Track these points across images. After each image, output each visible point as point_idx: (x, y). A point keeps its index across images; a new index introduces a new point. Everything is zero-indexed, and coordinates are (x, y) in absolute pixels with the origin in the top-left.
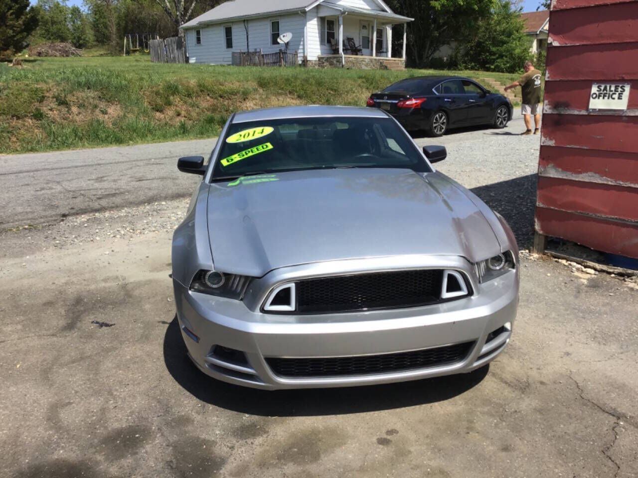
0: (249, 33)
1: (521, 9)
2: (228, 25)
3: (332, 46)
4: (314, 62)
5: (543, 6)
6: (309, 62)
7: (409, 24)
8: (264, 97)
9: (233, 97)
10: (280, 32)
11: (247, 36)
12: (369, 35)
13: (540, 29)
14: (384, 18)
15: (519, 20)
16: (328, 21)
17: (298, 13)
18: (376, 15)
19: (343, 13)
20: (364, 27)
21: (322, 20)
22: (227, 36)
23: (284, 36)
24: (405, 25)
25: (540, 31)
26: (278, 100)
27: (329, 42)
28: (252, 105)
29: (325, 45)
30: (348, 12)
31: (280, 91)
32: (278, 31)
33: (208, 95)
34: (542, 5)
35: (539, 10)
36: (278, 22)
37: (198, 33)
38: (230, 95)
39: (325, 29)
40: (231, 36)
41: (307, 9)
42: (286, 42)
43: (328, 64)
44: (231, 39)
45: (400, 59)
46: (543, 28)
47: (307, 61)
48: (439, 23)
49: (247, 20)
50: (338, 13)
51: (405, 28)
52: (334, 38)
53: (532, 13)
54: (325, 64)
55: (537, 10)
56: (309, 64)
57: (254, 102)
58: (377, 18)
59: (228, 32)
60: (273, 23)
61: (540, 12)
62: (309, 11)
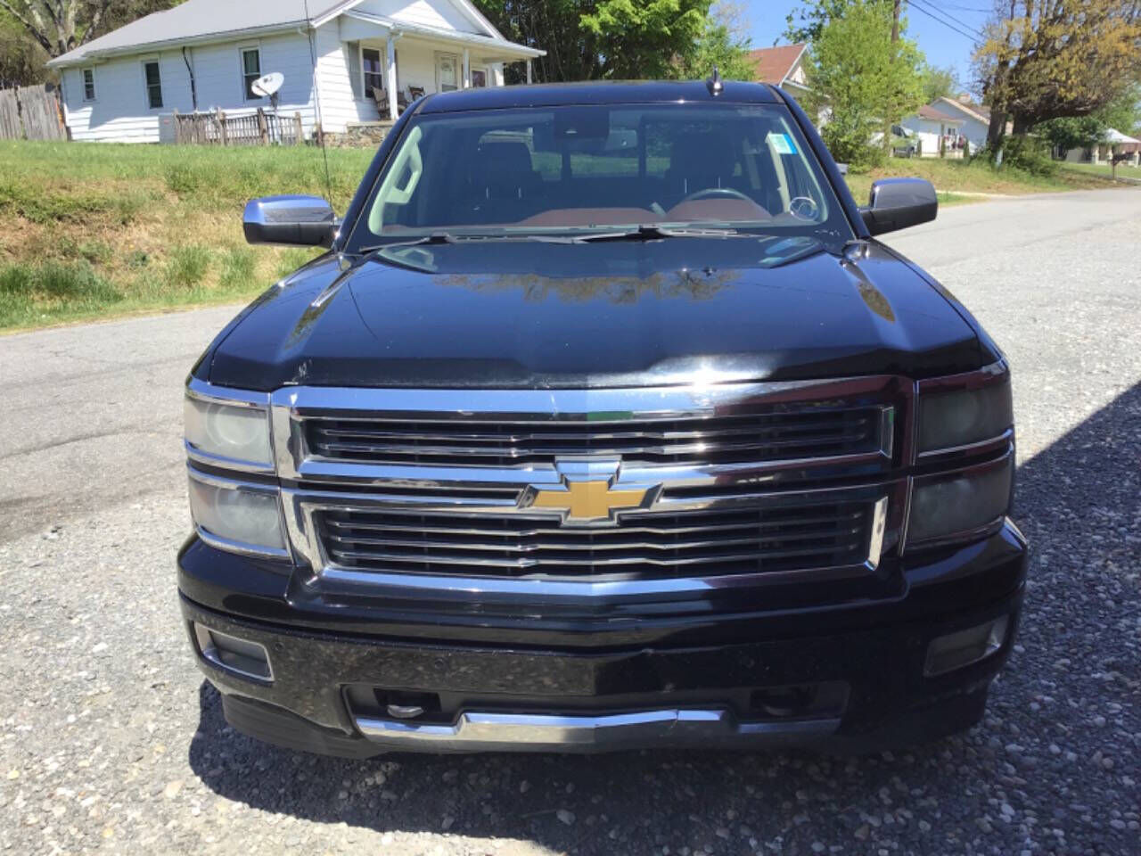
0: (196, 75)
1: (748, 42)
2: (151, 59)
3: (377, 103)
4: (338, 137)
5: (784, 38)
6: (326, 137)
7: (537, 61)
8: (180, 214)
9: (95, 217)
10: (261, 72)
11: (193, 83)
12: (456, 83)
13: (784, 80)
14: (484, 47)
15: (745, 61)
16: (365, 50)
17: (296, 33)
18: (468, 41)
19: (394, 33)
20: (446, 67)
21: (353, 47)
22: (149, 82)
23: (266, 81)
24: (529, 64)
25: (784, 84)
26: (219, 222)
27: (370, 94)
28: (145, 235)
29: (361, 101)
30: (405, 31)
31: (223, 200)
32: (258, 70)
33: (21, 213)
34: (784, 35)
35: (778, 45)
36: (257, 52)
37: (88, 76)
38: (83, 214)
39: (359, 68)
40: (158, 81)
41: (315, 24)
42: (271, 92)
43: (369, 140)
44: (159, 88)
45: (522, 134)
46: (788, 79)
47: (323, 134)
48: (598, 64)
49: (191, 48)
50: (384, 35)
51: (529, 69)
52: (380, 87)
53: (768, 50)
54: (363, 140)
55: (775, 44)
56: (328, 141)
57: (151, 228)
58: (469, 47)
59: (152, 72)
60: (245, 53)
61: (780, 49)
62: (319, 28)
